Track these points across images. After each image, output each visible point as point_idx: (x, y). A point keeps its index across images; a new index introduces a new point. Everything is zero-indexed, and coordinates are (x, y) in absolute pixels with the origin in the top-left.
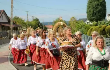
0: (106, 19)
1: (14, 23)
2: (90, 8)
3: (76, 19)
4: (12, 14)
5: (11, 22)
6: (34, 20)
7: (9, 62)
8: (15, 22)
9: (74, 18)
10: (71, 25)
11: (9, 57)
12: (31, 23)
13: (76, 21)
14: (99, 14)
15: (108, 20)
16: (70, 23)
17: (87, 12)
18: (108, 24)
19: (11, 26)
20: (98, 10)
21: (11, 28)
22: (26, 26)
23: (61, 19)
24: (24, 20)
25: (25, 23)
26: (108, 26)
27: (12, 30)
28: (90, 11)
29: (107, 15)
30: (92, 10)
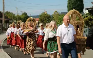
0: (84, 12)
1: (5, 17)
2: (70, 3)
3: (58, 13)
4: (4, 10)
5: (3, 16)
6: (23, 14)
7: (2, 50)
8: (7, 16)
9: (57, 12)
10: (54, 18)
11: (2, 45)
12: (20, 16)
13: (58, 14)
14: (78, 8)
15: (85, 13)
16: (53, 16)
17: (68, 7)
18: (86, 17)
19: (4, 19)
20: (76, 5)
21: (3, 21)
22: (17, 19)
23: (46, 13)
24: (14, 14)
25: (15, 17)
26: (85, 18)
27: (4, 23)
28: (70, 6)
29: (84, 9)
30: (72, 5)
